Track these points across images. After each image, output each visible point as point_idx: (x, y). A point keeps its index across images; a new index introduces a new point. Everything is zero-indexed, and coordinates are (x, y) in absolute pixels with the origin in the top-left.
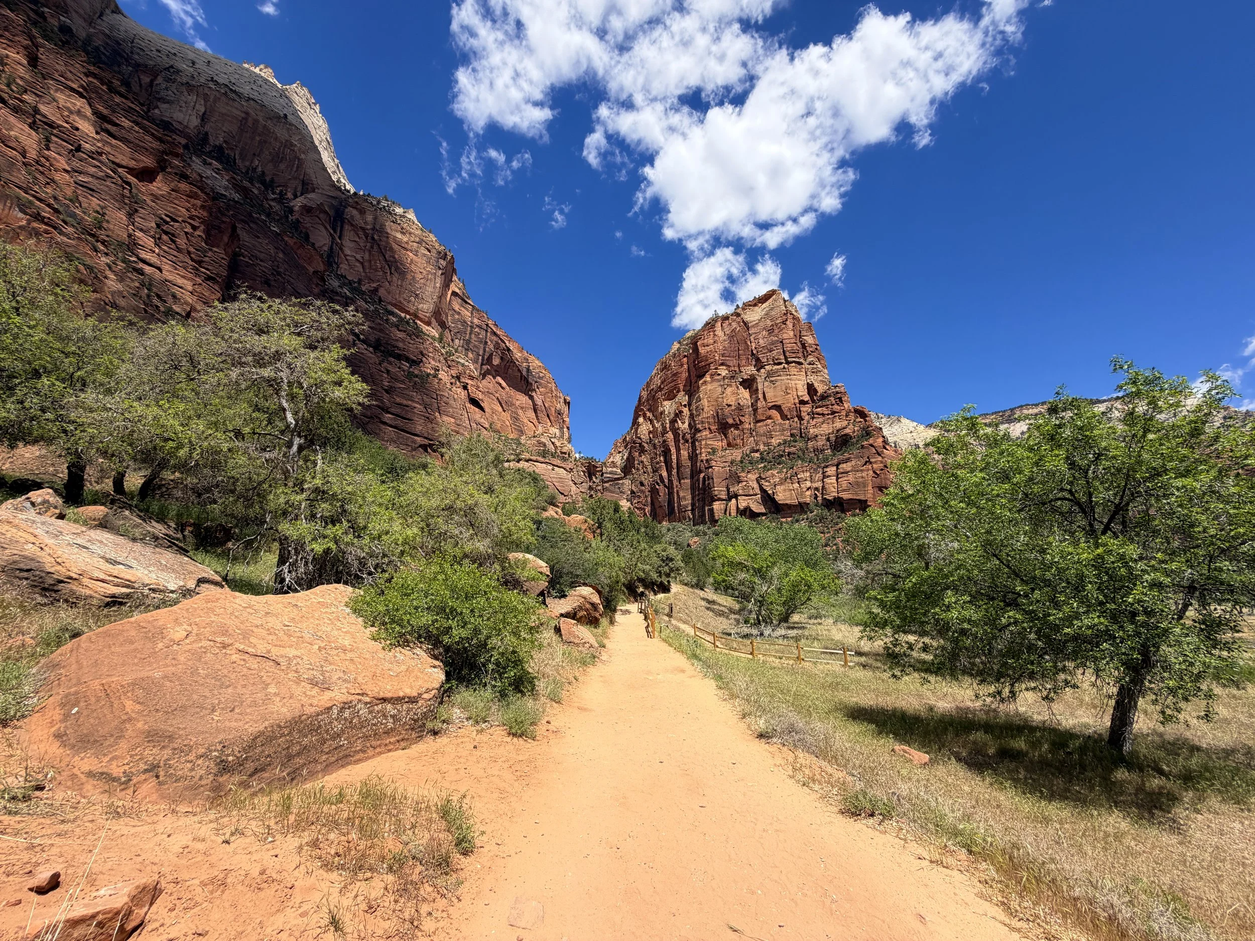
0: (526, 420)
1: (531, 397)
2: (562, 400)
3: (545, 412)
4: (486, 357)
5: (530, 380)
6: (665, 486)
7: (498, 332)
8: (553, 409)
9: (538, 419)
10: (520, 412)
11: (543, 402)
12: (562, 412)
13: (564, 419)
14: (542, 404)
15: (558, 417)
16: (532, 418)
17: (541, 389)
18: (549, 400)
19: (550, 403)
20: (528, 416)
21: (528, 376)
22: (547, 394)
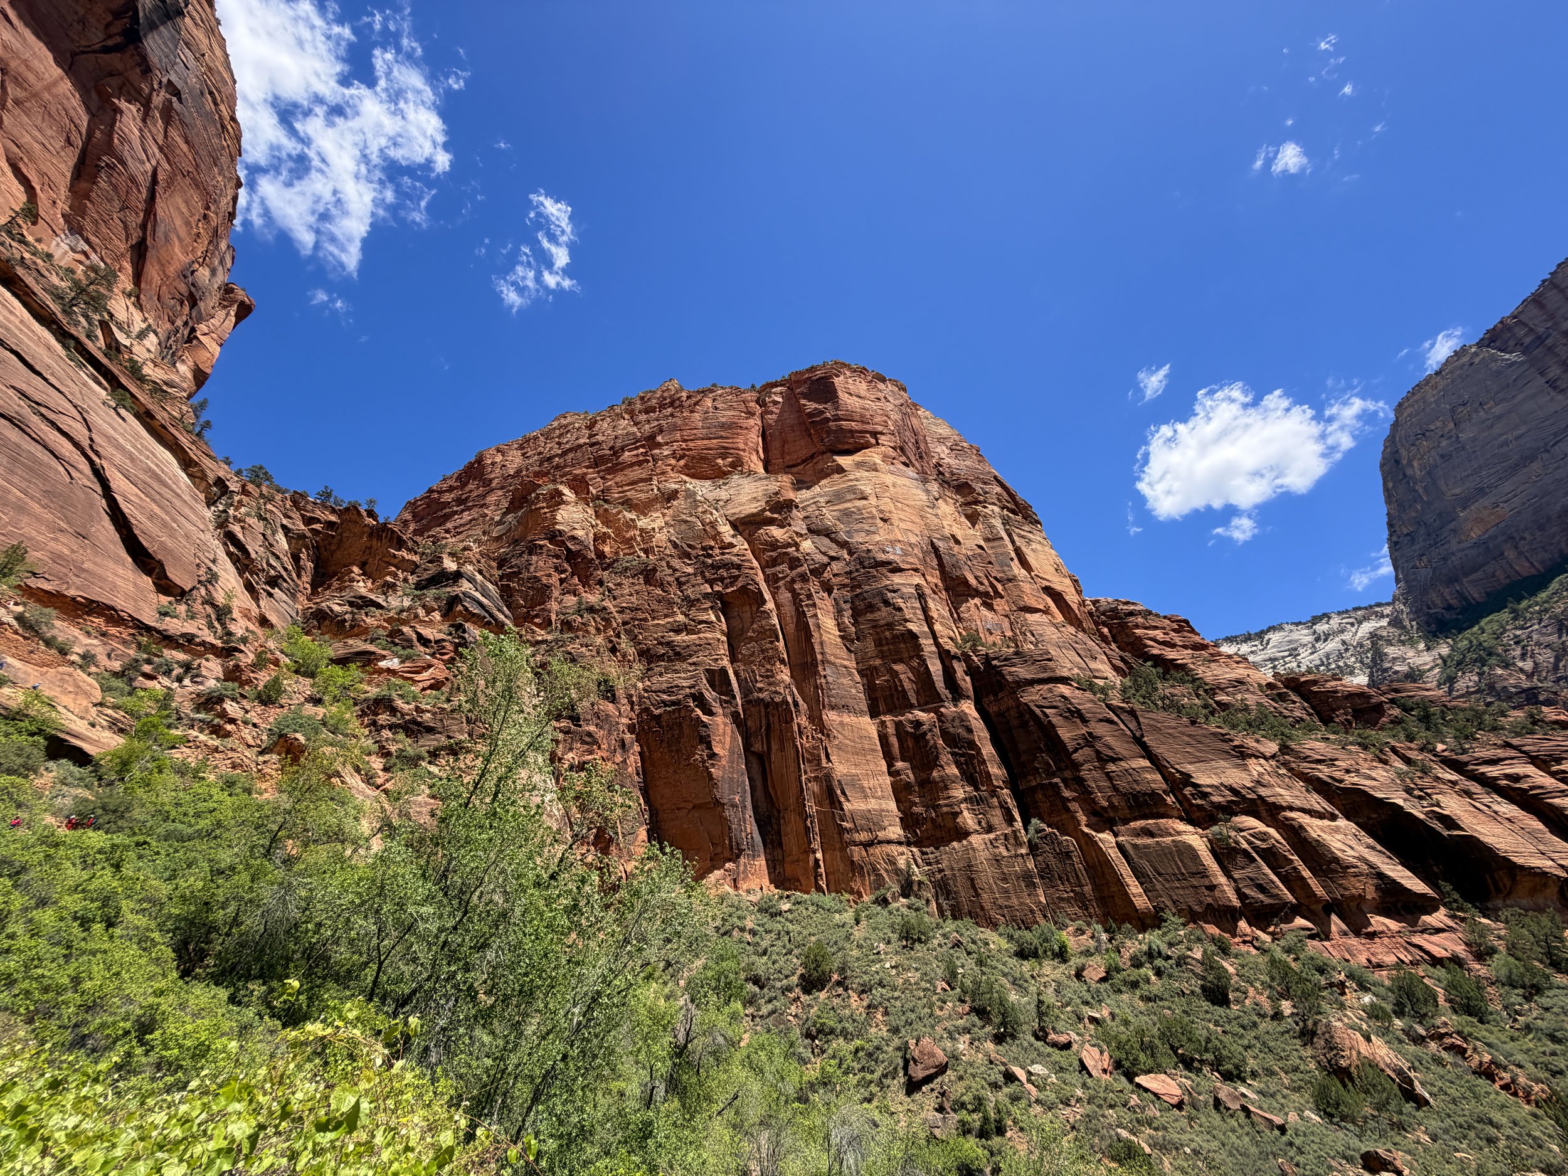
1: (100, 108)
2: (221, 278)
3: (135, 220)
5: (153, 47)
6: (735, 716)
8: (179, 257)
9: (78, 209)
11: (154, 180)
12: (201, 304)
13: (198, 334)
14: (144, 182)
15: (182, 303)
16: (42, 174)
17: (174, 133)
18: (183, 206)
19: (178, 222)
20: (26, 139)
21: (153, 27)
22: (188, 180)
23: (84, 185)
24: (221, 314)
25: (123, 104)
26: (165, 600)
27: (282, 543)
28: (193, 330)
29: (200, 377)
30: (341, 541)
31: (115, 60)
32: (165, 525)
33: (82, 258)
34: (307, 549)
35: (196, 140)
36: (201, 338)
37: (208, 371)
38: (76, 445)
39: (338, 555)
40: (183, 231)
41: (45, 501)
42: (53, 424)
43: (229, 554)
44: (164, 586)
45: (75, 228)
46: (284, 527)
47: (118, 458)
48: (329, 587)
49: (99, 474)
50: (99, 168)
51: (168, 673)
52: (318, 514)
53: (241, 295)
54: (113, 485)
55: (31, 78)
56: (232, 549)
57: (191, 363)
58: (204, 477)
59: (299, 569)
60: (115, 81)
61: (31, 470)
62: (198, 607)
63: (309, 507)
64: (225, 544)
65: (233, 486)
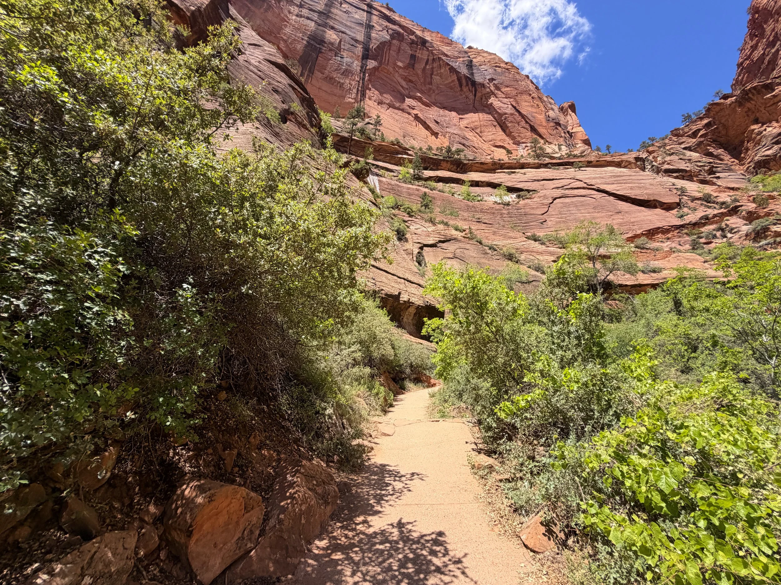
0: (485, 146)
1: (489, 109)
2: (556, 108)
3: (523, 123)
4: (373, 45)
5: (478, 78)
7: (397, 18)
8: (541, 117)
9: (513, 138)
10: (470, 135)
11: (515, 107)
12: (561, 122)
13: (571, 131)
14: (513, 111)
15: (557, 129)
16: (500, 141)
17: (504, 90)
18: (527, 104)
19: (530, 109)
20: (490, 138)
21: (472, 74)
22: (519, 96)
23: (507, 131)
24: (569, 117)
25: (490, 101)
26: (674, 212)
27: (695, 155)
28: (568, 132)
29: (587, 142)
30: (724, 125)
31: (479, 95)
32: (640, 188)
33: (527, 148)
34: (709, 145)
35: (508, 83)
36: (573, 131)
37: (587, 137)
38: (584, 188)
39: (732, 133)
40: (534, 110)
41: (597, 211)
42: (572, 188)
43: (676, 178)
44: (668, 207)
45: (518, 143)
46: (685, 149)
47: (598, 181)
48: (747, 149)
49: (599, 190)
50: (504, 123)
51: (715, 236)
52: (694, 128)
53: (566, 105)
54: (608, 190)
55: (476, 124)
56: (675, 175)
57: (580, 142)
58: (630, 163)
59: (717, 157)
60: (484, 99)
61: (583, 205)
62: (692, 205)
63: (686, 130)
64: (669, 176)
65: (644, 155)
